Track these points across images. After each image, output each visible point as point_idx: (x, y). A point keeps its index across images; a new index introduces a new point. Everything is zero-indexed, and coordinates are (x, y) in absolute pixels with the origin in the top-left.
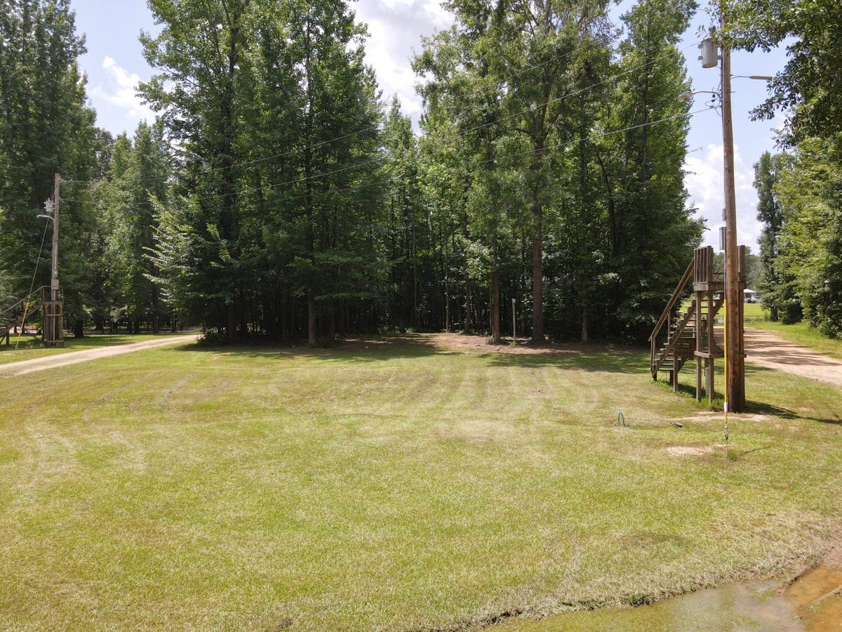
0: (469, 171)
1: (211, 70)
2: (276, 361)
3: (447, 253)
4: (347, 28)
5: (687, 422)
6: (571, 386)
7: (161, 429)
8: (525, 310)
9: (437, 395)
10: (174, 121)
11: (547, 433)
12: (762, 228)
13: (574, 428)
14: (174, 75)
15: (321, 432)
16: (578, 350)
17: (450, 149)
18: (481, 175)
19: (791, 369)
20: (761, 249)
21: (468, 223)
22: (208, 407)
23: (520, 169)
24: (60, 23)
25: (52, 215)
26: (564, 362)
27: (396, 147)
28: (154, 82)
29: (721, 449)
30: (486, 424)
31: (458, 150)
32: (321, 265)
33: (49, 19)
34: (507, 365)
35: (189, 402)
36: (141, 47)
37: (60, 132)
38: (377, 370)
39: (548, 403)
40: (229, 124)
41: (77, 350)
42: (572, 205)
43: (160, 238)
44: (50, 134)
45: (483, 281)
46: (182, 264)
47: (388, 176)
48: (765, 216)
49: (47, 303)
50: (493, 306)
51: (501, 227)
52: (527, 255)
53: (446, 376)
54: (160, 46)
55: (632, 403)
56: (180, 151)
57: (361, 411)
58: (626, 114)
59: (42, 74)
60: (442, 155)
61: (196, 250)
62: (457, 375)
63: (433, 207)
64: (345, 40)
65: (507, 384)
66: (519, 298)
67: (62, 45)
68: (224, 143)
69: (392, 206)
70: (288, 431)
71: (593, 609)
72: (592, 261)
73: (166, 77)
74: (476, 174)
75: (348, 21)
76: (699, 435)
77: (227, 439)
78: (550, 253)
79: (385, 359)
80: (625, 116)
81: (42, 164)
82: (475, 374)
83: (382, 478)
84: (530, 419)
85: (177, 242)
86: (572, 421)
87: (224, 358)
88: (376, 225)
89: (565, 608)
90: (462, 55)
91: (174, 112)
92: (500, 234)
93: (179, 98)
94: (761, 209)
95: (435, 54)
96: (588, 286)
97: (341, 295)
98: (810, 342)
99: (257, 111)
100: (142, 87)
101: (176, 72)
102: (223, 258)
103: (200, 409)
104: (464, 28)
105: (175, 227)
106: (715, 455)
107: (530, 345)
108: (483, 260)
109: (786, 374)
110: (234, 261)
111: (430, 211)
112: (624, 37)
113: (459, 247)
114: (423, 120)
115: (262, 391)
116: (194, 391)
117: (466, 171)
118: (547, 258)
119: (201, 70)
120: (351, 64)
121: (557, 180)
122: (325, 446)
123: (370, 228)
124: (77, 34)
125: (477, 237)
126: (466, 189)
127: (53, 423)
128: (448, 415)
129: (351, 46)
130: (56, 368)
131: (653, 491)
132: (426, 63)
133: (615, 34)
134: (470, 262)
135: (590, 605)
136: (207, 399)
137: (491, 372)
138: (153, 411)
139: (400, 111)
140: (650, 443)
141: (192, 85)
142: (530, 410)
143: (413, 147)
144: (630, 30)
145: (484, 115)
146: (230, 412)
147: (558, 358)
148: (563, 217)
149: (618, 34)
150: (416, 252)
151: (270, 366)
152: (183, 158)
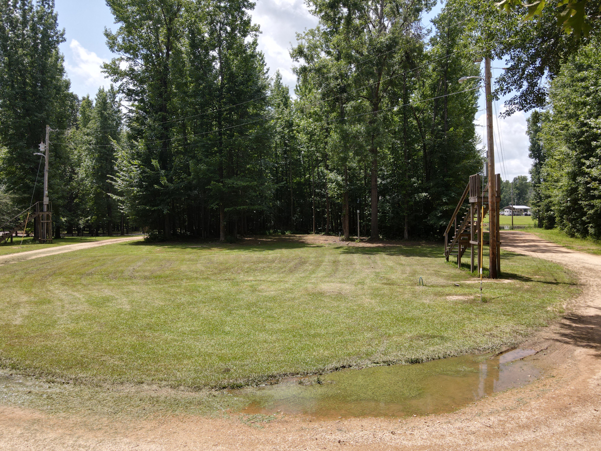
0: (328, 124)
1: (153, 55)
2: (199, 251)
3: (313, 179)
4: (246, 27)
5: (463, 284)
6: (394, 265)
7: (133, 288)
8: (366, 218)
9: (307, 270)
10: (128, 89)
11: (375, 289)
12: (532, 163)
13: (392, 287)
14: (128, 58)
15: (234, 290)
16: (401, 244)
17: (316, 109)
18: (336, 127)
19: (538, 255)
20: (531, 178)
21: (328, 159)
22: (160, 277)
23: (362, 124)
24: (48, 21)
25: (44, 153)
26: (391, 252)
27: (279, 107)
28: (114, 62)
29: (479, 297)
30: (337, 285)
31: (321, 109)
32: (229, 187)
33: (40, 19)
34: (353, 253)
35: (147, 274)
36: (105, 39)
37: (48, 96)
38: (267, 256)
39: (377, 274)
40: (166, 92)
41: (62, 245)
42: (398, 147)
43: (119, 169)
44: (41, 97)
45: (337, 198)
46: (135, 186)
47: (274, 127)
48: (534, 155)
49: (41, 213)
50: (344, 216)
51: (349, 162)
52: (368, 181)
53: (313, 259)
54: (118, 39)
55: (431, 274)
56: (131, 110)
57: (258, 278)
58: (434, 86)
59: (35, 56)
60: (310, 113)
61: (144, 177)
62: (320, 259)
63: (304, 148)
64: (245, 36)
65: (352, 264)
66: (362, 210)
67: (50, 36)
68: (162, 105)
69: (276, 148)
70: (214, 289)
71: (390, 365)
72: (412, 186)
73: (122, 59)
74: (333, 126)
75: (247, 23)
76: (468, 290)
77: (177, 293)
78: (383, 180)
79: (272, 250)
80: (433, 88)
81: (35, 118)
82: (332, 258)
83: (274, 312)
84: (365, 282)
85: (131, 172)
86: (390, 283)
87: (164, 249)
88: (265, 161)
89: (375, 365)
90: (324, 46)
91: (127, 83)
92: (349, 167)
93: (131, 74)
94: (532, 150)
95: (306, 47)
96: (408, 202)
97: (242, 207)
98: (557, 240)
99: (186, 84)
100: (106, 66)
101: (129, 56)
102: (162, 183)
103: (155, 278)
104: (325, 27)
105: (129, 161)
106: (475, 300)
107: (369, 241)
108: (338, 184)
109: (533, 258)
110: (170, 185)
111: (301, 151)
112: (433, 34)
113: (322, 176)
114: (297, 89)
115: (193, 268)
116: (149, 268)
117: (326, 125)
118: (381, 183)
119: (147, 55)
120: (249, 52)
121: (387, 130)
122: (237, 297)
123: (261, 162)
124: (59, 28)
125: (334, 169)
126: (327, 136)
127: (65, 285)
128: (313, 281)
129: (248, 39)
130: (53, 255)
131: (434, 316)
132: (299, 52)
133: (426, 32)
134: (329, 185)
135: (388, 363)
136: (158, 273)
137: (342, 257)
138: (126, 279)
139: (281, 82)
140: (437, 294)
141: (140, 65)
142: (365, 278)
143: (290, 107)
144: (437, 29)
145: (338, 87)
146: (175, 280)
147: (387, 249)
148: (392, 155)
149: (428, 33)
150: (292, 179)
151: (196, 254)
152: (134, 115)
